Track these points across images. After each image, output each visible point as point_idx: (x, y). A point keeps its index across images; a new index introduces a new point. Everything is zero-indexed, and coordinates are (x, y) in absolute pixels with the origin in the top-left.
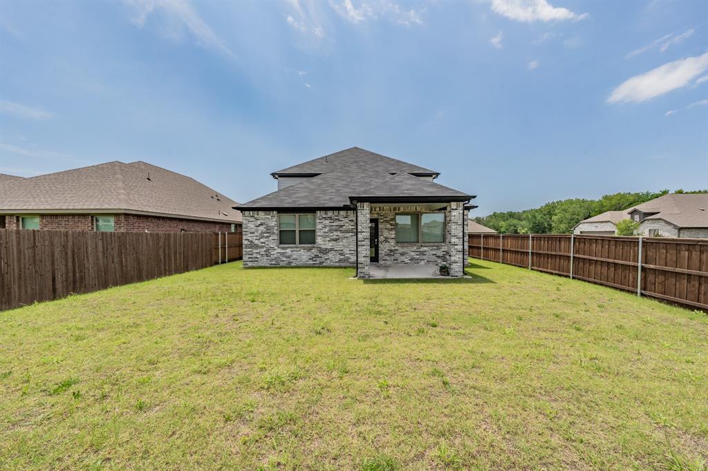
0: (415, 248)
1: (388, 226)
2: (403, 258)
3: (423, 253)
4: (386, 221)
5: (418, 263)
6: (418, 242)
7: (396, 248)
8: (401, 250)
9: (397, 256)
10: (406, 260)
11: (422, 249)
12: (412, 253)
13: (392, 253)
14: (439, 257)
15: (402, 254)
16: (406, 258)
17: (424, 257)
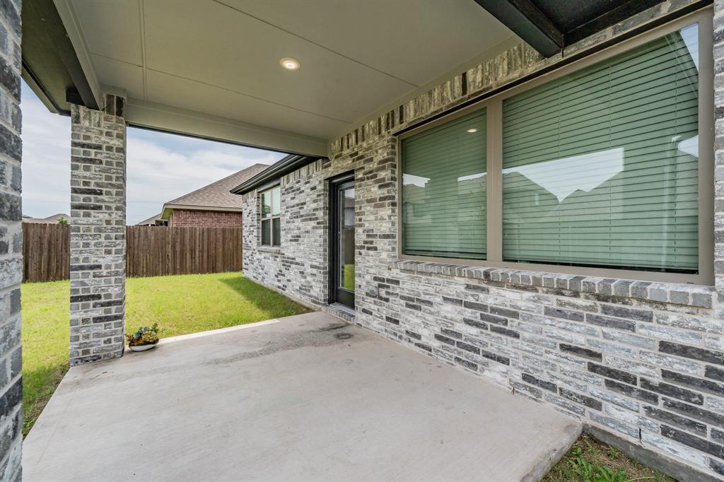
0: (457, 287)
1: (376, 192)
2: (411, 320)
3: (498, 321)
4: (371, 175)
5: (474, 366)
6: (482, 256)
7: (395, 273)
8: (408, 286)
9: (397, 305)
10: (427, 337)
11: (496, 297)
12: (448, 309)
13: (383, 292)
14: (619, 380)
15: (414, 303)
16: (426, 325)
17: (505, 346)
